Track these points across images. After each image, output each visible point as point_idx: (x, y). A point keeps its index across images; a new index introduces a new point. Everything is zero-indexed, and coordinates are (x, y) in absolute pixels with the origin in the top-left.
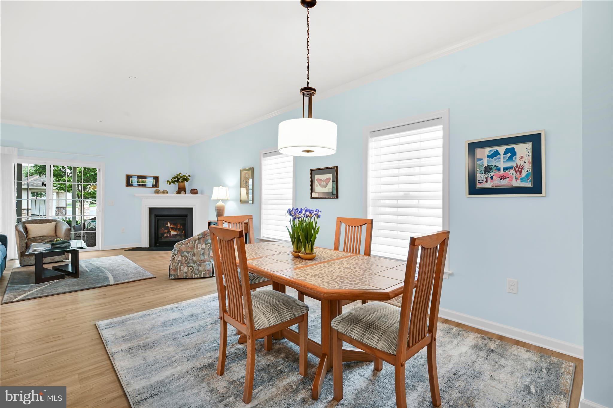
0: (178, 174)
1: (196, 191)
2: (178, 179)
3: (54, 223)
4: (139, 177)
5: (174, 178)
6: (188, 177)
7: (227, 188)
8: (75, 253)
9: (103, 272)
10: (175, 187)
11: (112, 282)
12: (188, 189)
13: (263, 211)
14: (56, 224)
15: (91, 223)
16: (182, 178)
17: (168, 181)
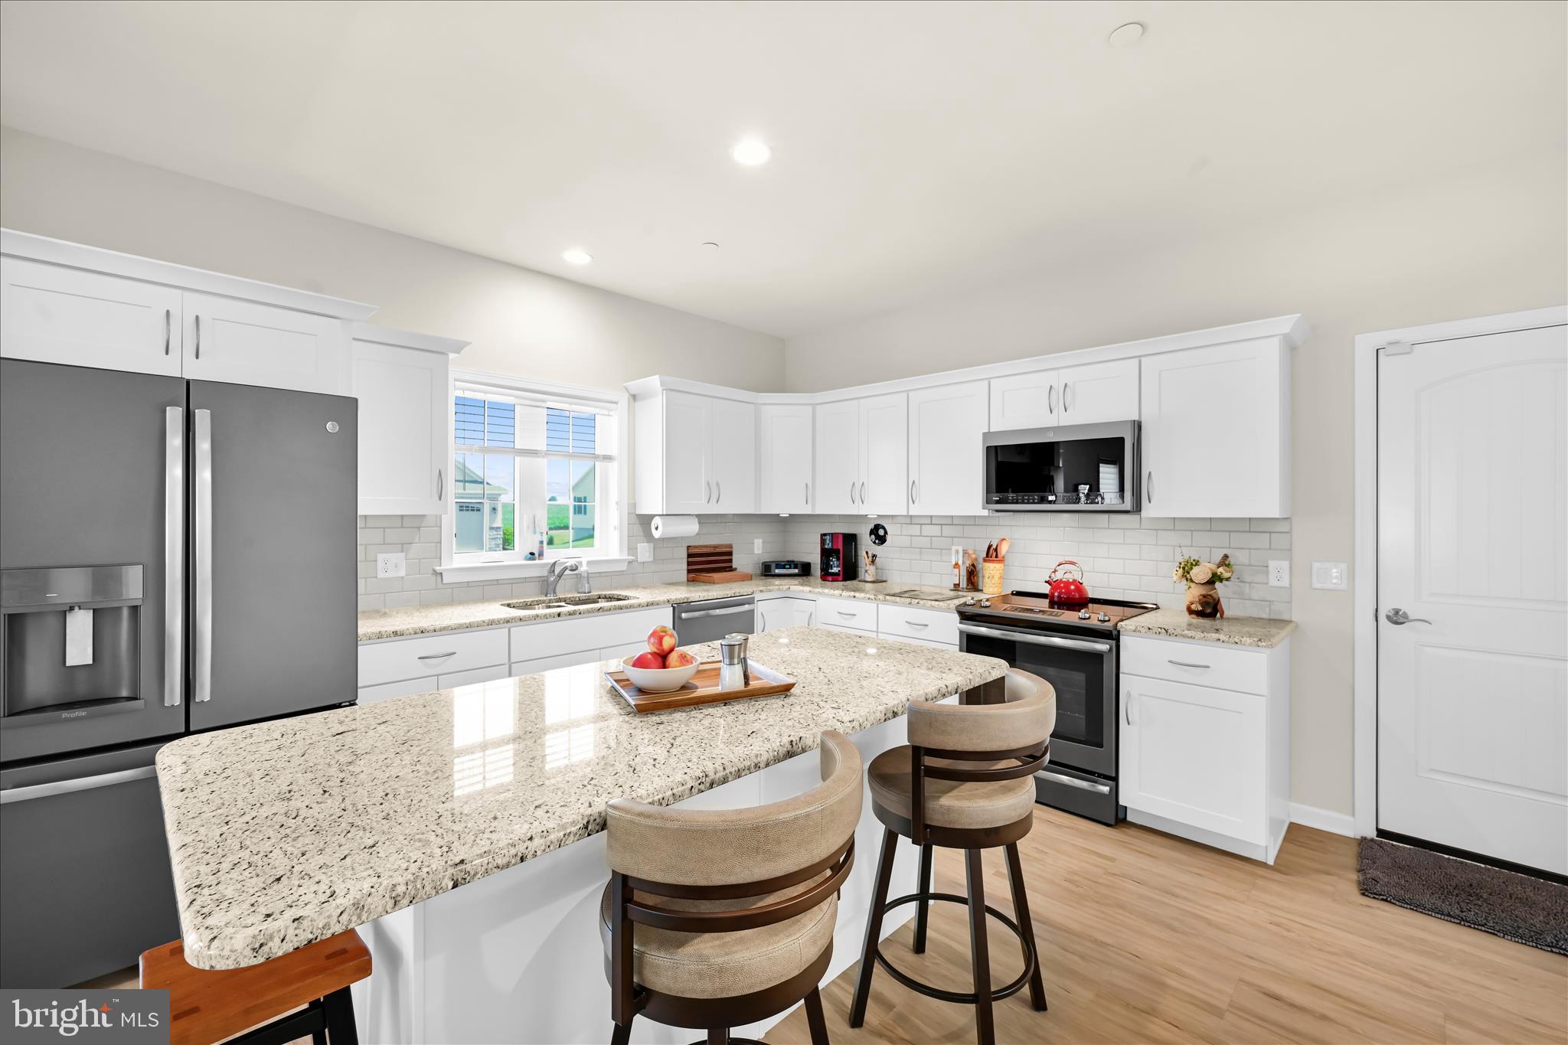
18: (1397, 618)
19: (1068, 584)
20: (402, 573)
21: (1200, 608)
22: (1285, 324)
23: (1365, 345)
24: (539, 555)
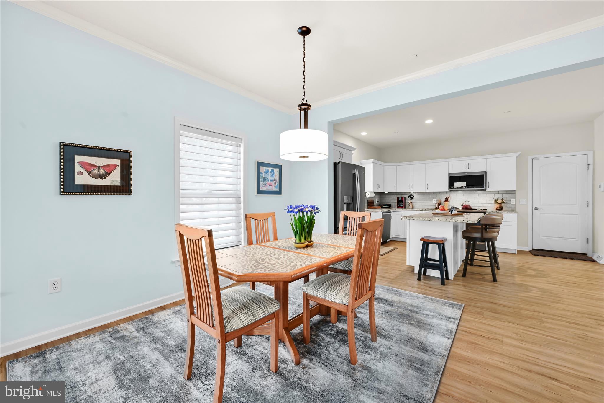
18: (536, 209)
19: (467, 205)
21: (499, 208)
22: (518, 154)
23: (530, 158)
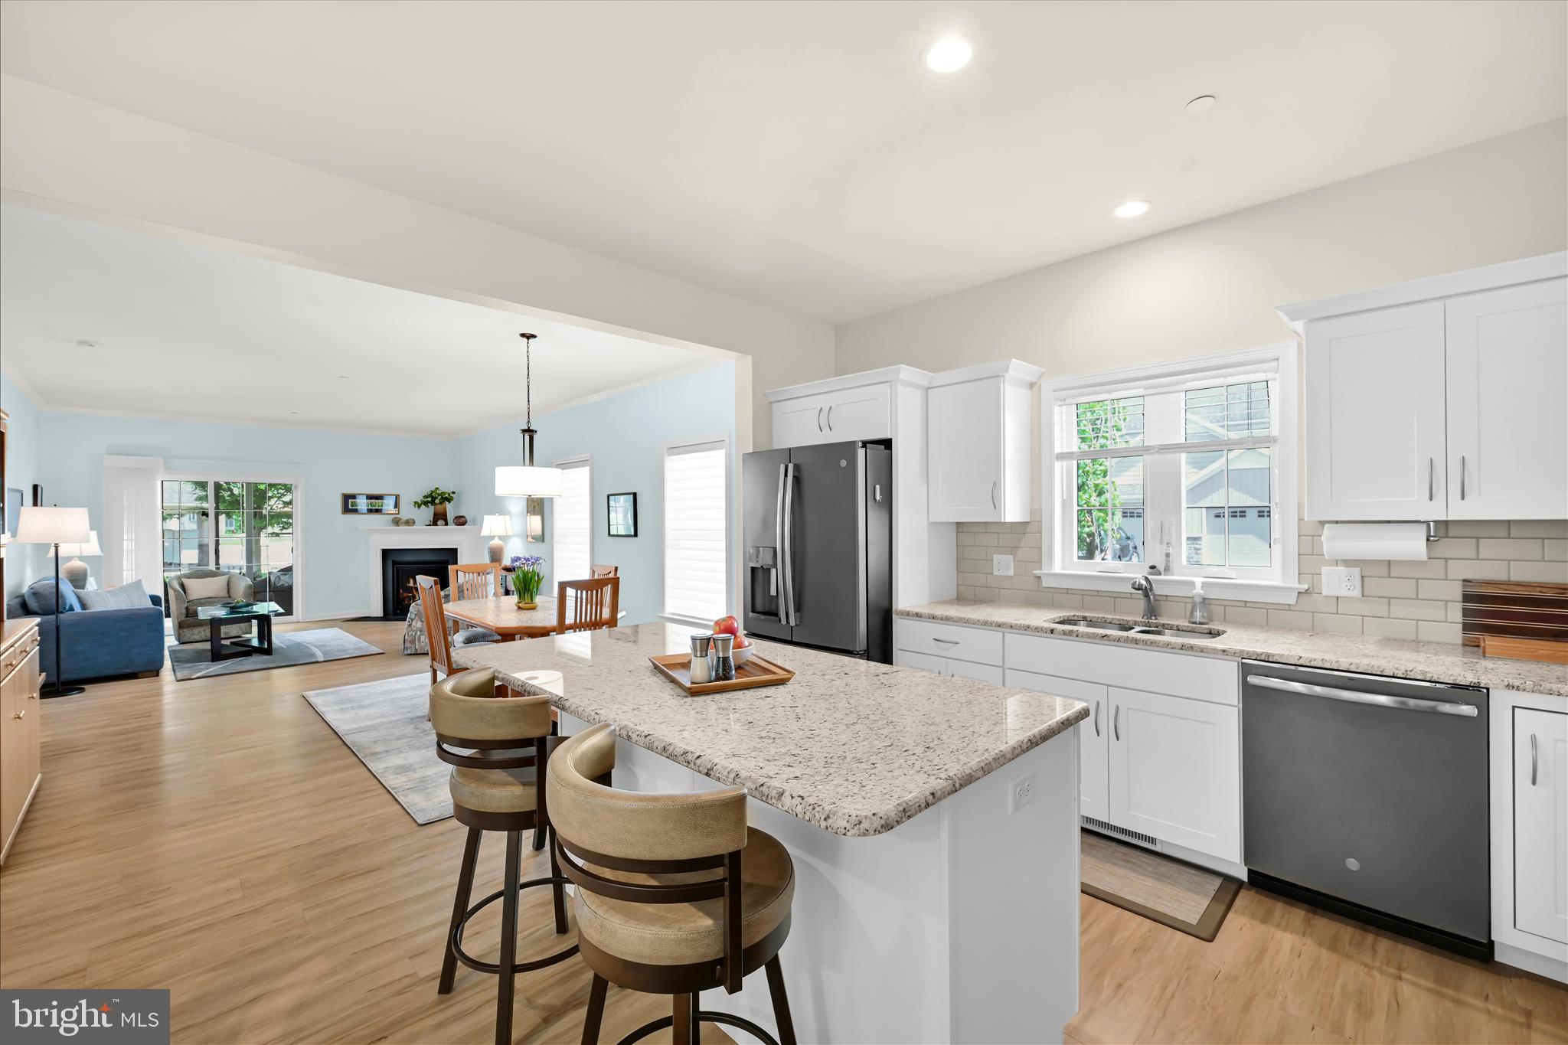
0: (433, 490)
1: (463, 519)
2: (434, 499)
3: (227, 576)
4: (370, 497)
5: (426, 497)
6: (451, 495)
7: (508, 517)
8: (265, 621)
9: (308, 647)
10: (428, 512)
11: (321, 658)
12: (450, 516)
13: (556, 554)
14: (229, 578)
15: (281, 577)
16: (440, 497)
17: (416, 503)
20: (1011, 573)
24: (1165, 570)
